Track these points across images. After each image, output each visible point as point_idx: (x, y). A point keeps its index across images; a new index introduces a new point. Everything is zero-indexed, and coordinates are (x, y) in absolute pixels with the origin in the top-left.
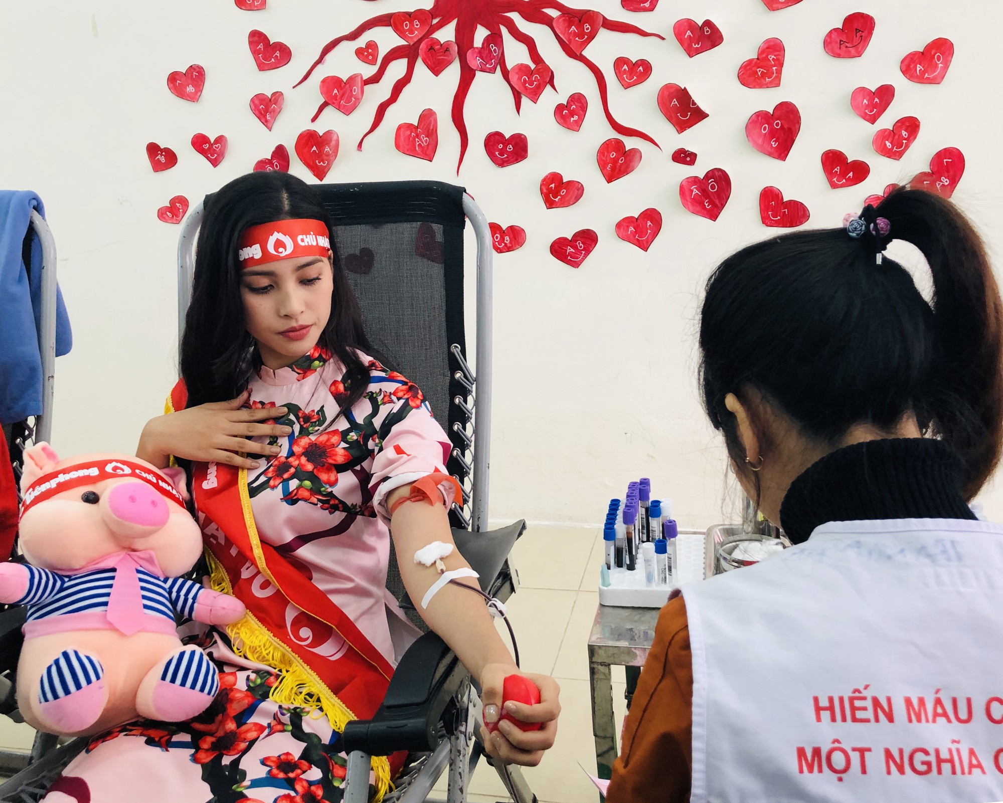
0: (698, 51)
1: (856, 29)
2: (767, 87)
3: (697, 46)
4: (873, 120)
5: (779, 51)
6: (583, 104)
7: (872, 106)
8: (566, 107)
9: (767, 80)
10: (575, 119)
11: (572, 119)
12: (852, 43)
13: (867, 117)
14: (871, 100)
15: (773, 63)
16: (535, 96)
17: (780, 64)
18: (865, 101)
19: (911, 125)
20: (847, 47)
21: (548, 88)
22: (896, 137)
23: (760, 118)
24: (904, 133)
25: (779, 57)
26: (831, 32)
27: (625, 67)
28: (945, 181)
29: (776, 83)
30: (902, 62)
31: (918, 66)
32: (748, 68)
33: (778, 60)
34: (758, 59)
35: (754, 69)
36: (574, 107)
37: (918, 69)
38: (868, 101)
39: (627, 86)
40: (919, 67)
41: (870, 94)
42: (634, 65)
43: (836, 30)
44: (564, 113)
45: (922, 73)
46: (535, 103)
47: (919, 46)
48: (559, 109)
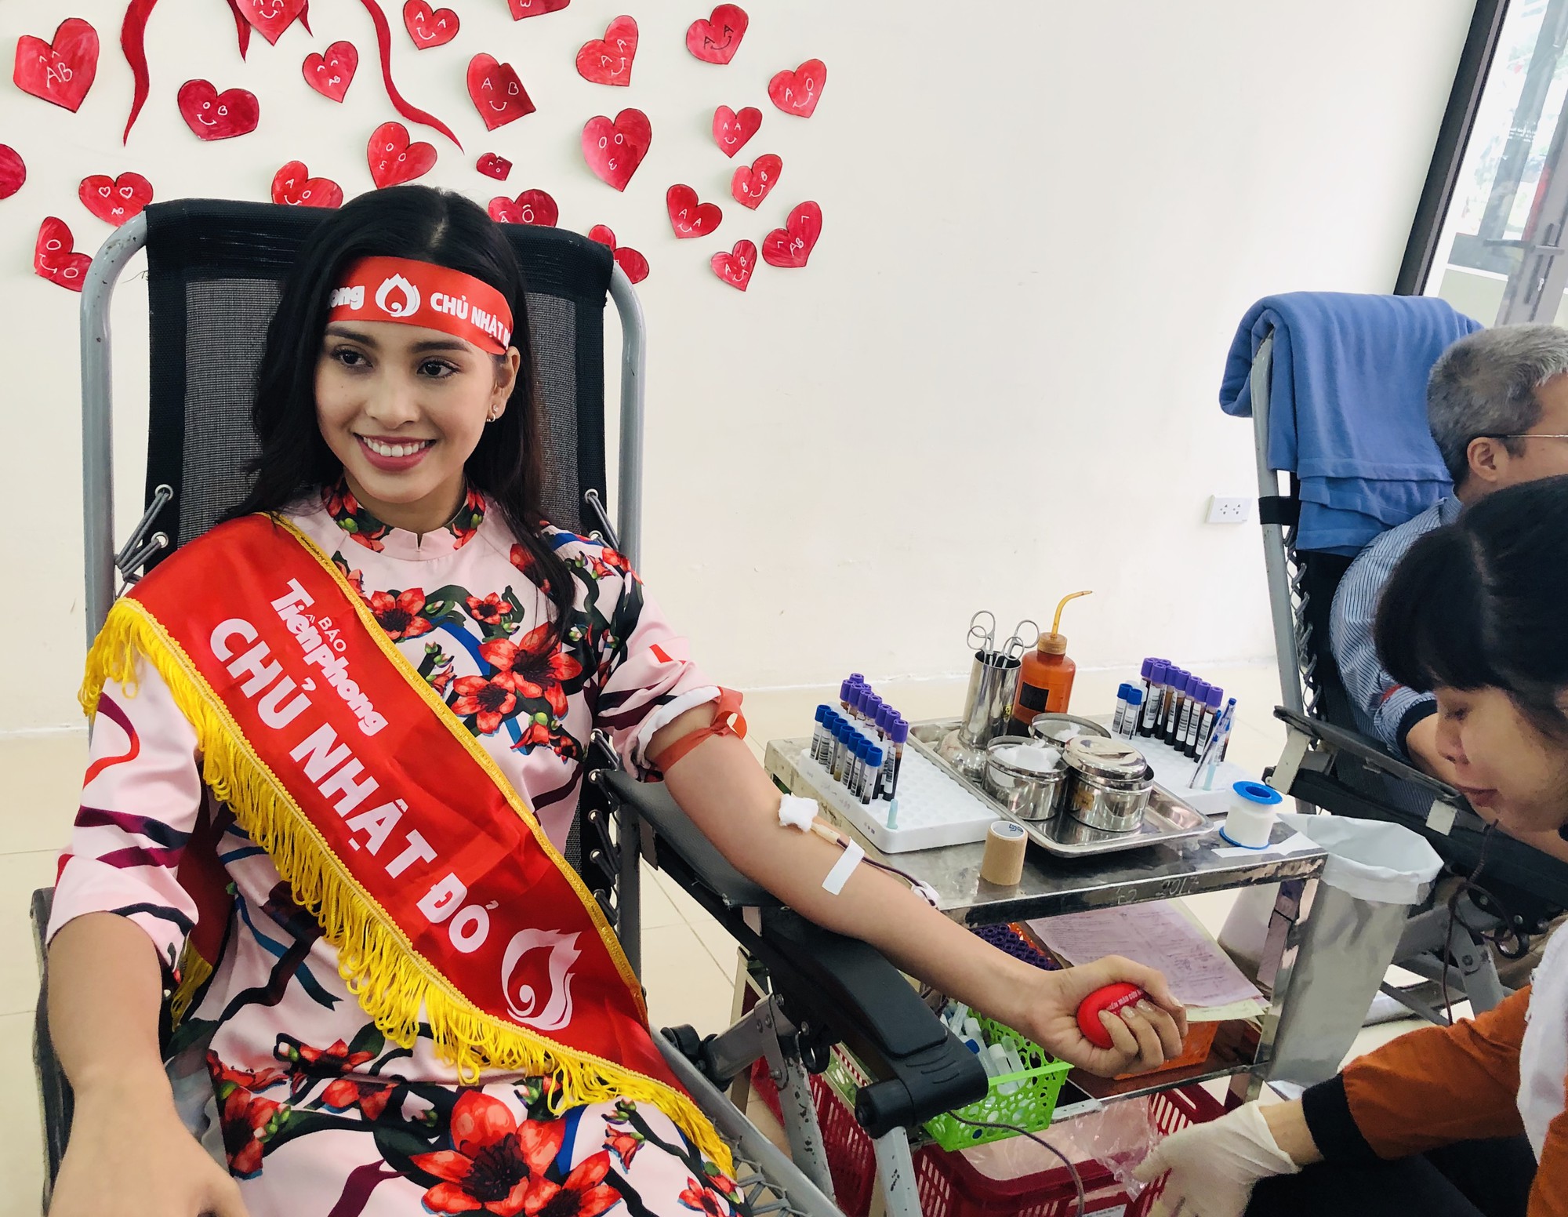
0: (527, 14)
2: (612, 85)
3: (525, 5)
4: (731, 152)
5: (632, 35)
6: (350, 60)
7: (732, 133)
8: (324, 60)
9: (613, 74)
10: (335, 81)
11: (331, 81)
12: (720, 42)
13: (726, 148)
14: (732, 125)
15: (622, 51)
16: (274, 32)
17: (631, 52)
18: (726, 126)
19: (772, 167)
20: (714, 50)
21: (297, 24)
22: (755, 179)
23: (600, 126)
24: (764, 176)
25: (630, 44)
27: (420, 15)
28: (800, 244)
29: (624, 80)
30: (772, 81)
31: (787, 90)
32: (590, 52)
33: (628, 47)
34: (604, 42)
35: (596, 55)
36: (336, 62)
37: (787, 94)
38: (729, 125)
39: (422, 46)
41: (732, 117)
42: (433, 14)
44: (318, 70)
45: (792, 100)
46: (273, 45)
48: (312, 61)
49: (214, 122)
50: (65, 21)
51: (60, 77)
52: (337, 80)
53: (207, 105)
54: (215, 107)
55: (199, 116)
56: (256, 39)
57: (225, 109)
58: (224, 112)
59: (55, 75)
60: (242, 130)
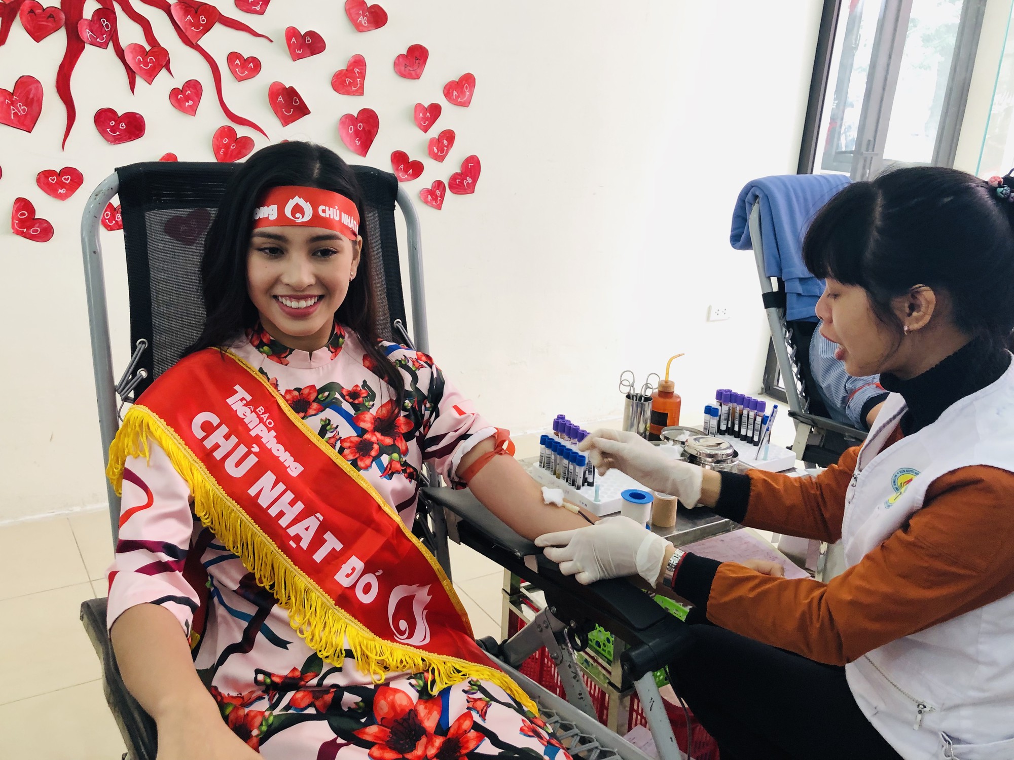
0: (300, 57)
1: (416, 57)
2: (354, 95)
3: (299, 52)
4: (426, 130)
5: (362, 66)
6: (197, 91)
7: (425, 119)
8: (182, 91)
9: (353, 89)
10: (189, 104)
11: (187, 104)
12: (413, 68)
13: (422, 127)
14: (424, 114)
15: (357, 75)
16: (150, 76)
17: (363, 76)
18: (421, 115)
19: (449, 137)
20: (409, 70)
21: (164, 71)
22: (440, 144)
23: (348, 120)
24: (445, 142)
25: (362, 71)
26: (399, 56)
27: (238, 61)
28: (469, 180)
29: (360, 92)
30: (445, 87)
31: (454, 91)
32: (339, 76)
33: (361, 73)
34: (347, 70)
35: (343, 78)
36: (190, 92)
37: (454, 94)
38: (423, 114)
39: (240, 79)
40: (455, 93)
41: (425, 110)
42: (245, 60)
43: (402, 55)
44: (179, 97)
45: (457, 97)
46: (150, 84)
47: (455, 77)
48: (174, 93)
49: (118, 133)
50: (20, 78)
51: (19, 111)
52: (191, 103)
53: (113, 123)
54: (117, 124)
55: (108, 130)
56: (139, 81)
57: (124, 125)
58: (123, 127)
59: (16, 111)
60: (135, 137)
